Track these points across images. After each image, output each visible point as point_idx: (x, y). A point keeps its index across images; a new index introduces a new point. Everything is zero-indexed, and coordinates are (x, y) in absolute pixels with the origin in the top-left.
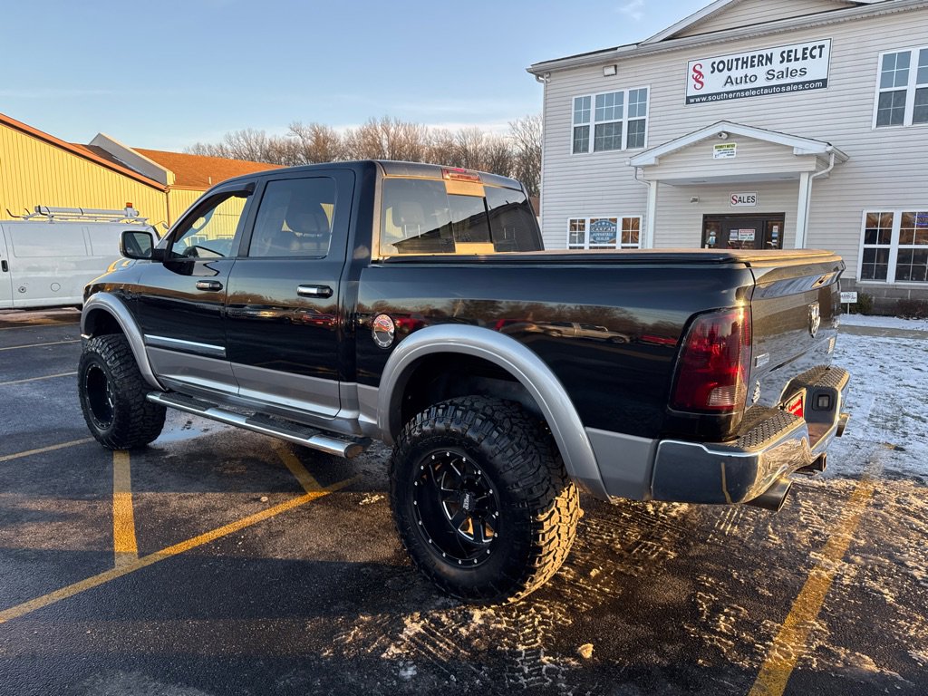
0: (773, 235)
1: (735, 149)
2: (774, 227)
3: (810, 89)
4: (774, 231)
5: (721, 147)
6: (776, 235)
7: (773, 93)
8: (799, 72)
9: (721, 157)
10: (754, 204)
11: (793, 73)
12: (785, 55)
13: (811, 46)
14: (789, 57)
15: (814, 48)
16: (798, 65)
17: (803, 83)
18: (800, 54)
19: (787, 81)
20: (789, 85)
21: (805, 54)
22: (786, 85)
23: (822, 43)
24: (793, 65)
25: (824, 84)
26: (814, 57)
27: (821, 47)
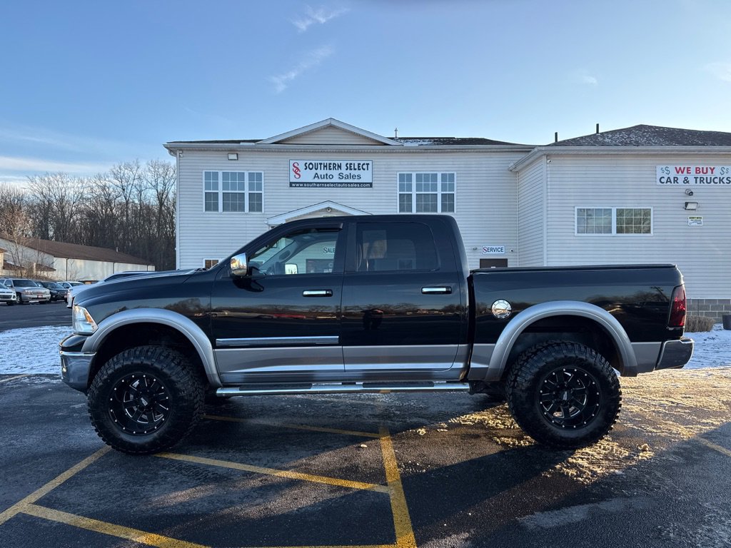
3: (363, 187)
7: (343, 187)
8: (357, 177)
11: (354, 177)
12: (348, 165)
13: (362, 163)
14: (351, 167)
15: (364, 164)
16: (356, 173)
17: (360, 184)
18: (356, 167)
19: (351, 181)
20: (352, 183)
21: (359, 167)
22: (350, 183)
23: (368, 162)
24: (353, 172)
25: (371, 185)
26: (364, 169)
27: (368, 164)
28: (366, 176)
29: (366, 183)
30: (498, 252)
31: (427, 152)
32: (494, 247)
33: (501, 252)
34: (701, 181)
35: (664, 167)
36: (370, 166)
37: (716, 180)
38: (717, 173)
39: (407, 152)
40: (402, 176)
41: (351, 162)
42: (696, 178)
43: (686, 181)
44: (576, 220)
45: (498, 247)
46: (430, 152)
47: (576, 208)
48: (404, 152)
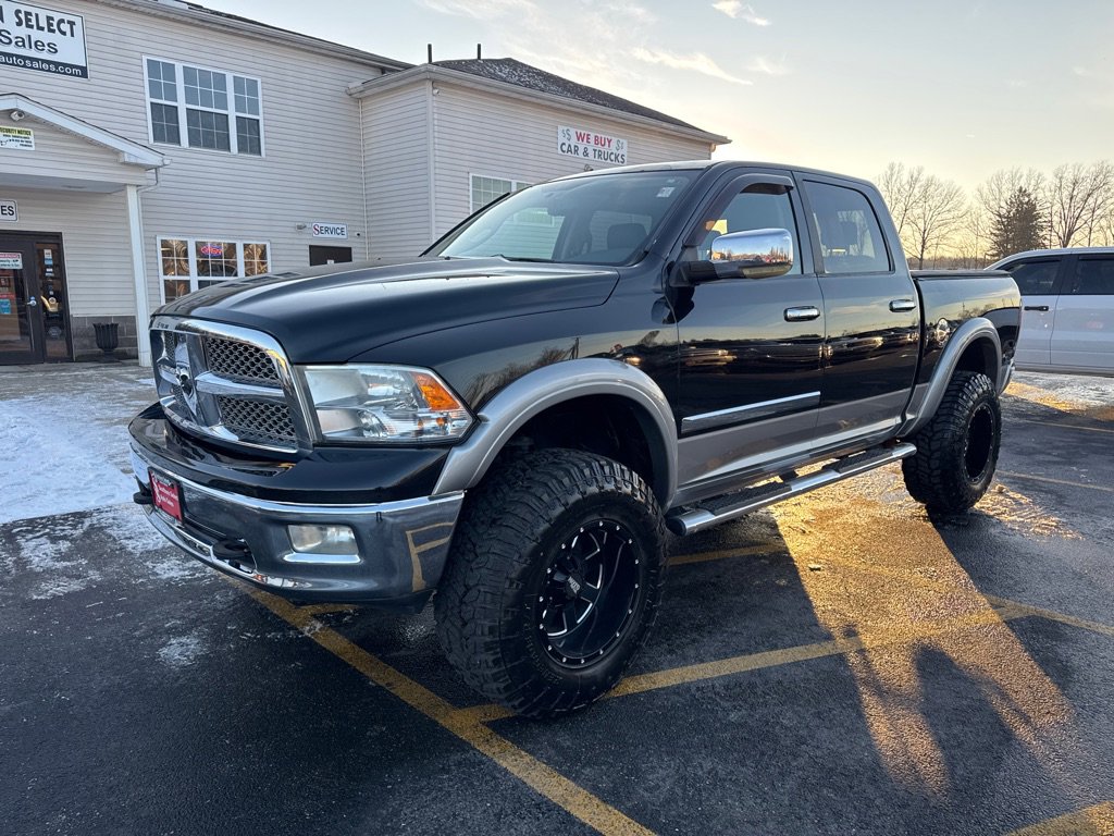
0: (47, 263)
1: (32, 138)
2: (46, 251)
3: (65, 73)
4: (46, 256)
5: (8, 131)
6: (51, 263)
7: (13, 64)
8: (47, 48)
9: (12, 145)
10: (14, 217)
11: (38, 45)
12: (22, 16)
13: (57, 17)
14: (28, 20)
15: (62, 21)
16: (45, 37)
17: (57, 64)
18: (43, 23)
19: (33, 53)
20: (37, 60)
21: (50, 25)
22: (32, 59)
23: (72, 19)
24: (36, 35)
25: (84, 72)
26: (64, 33)
27: (72, 24)
28: (70, 50)
29: (72, 66)
30: (336, 236)
31: (204, 27)
32: (331, 226)
33: (340, 236)
34: (600, 156)
35: (566, 128)
36: (77, 29)
37: (613, 157)
38: (613, 148)
39: (161, 17)
40: (153, 66)
41: (29, 9)
42: (595, 150)
43: (586, 154)
44: (471, 194)
45: (336, 226)
46: (209, 28)
47: (471, 175)
48: (155, 16)
